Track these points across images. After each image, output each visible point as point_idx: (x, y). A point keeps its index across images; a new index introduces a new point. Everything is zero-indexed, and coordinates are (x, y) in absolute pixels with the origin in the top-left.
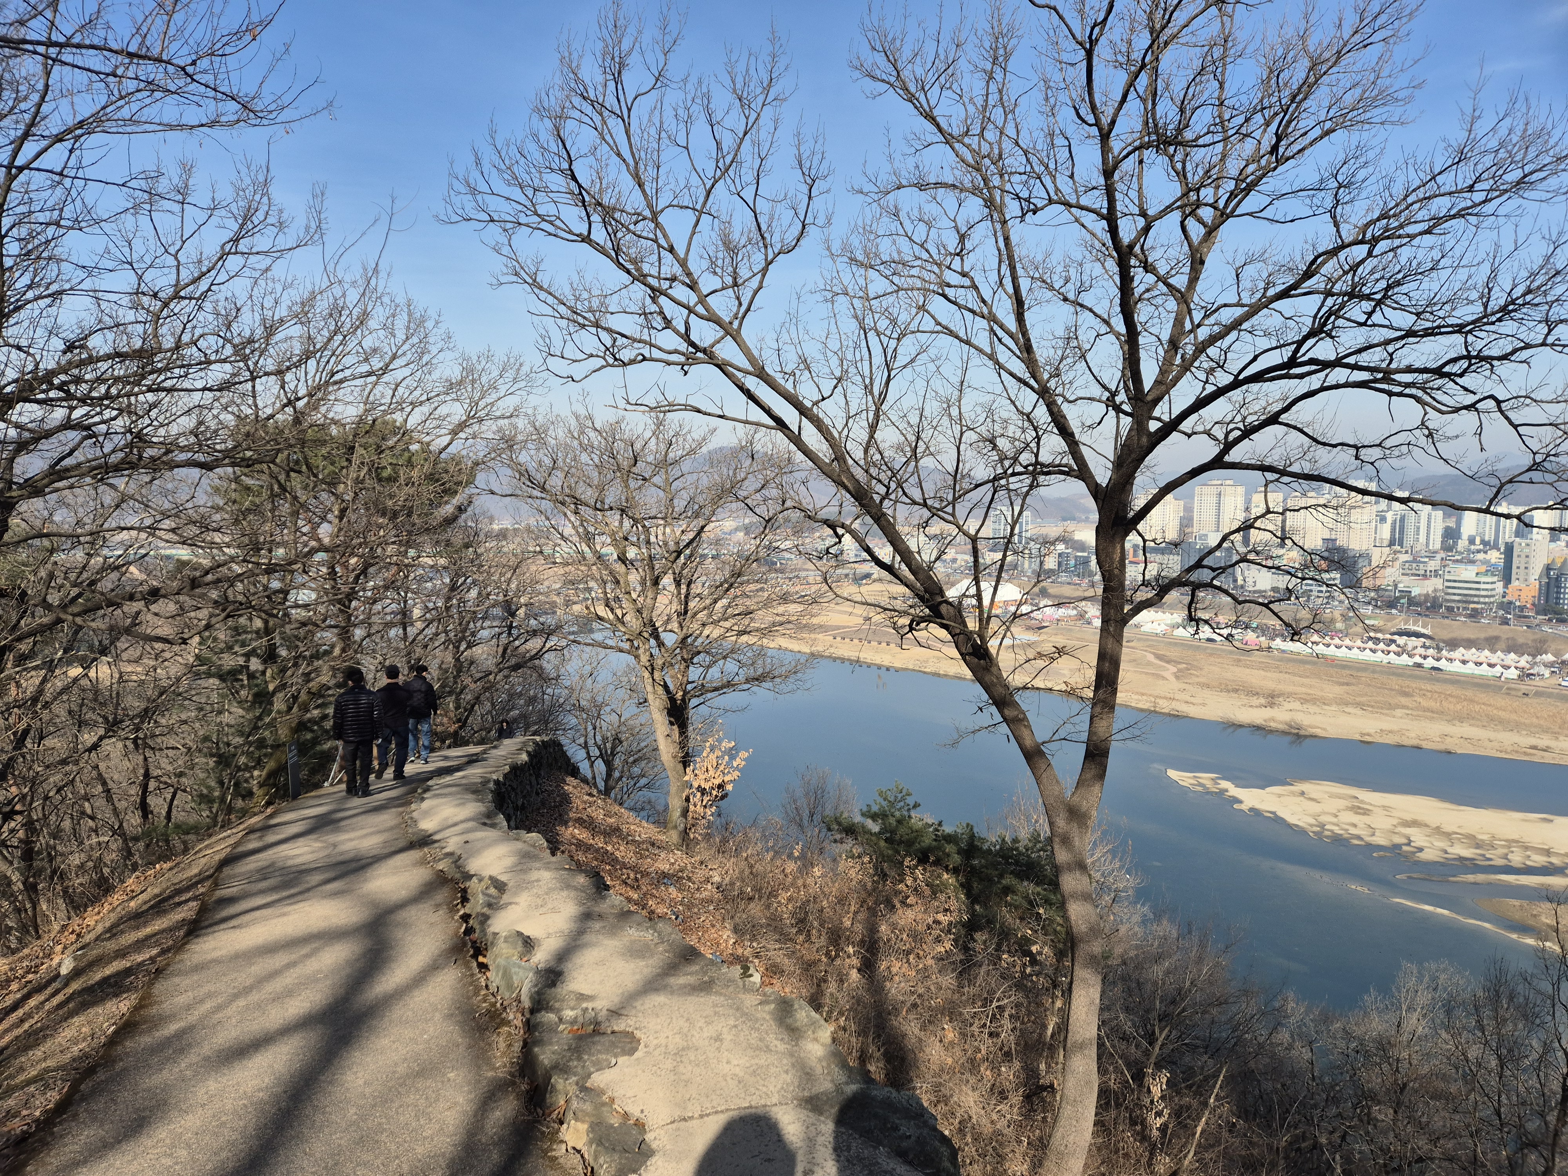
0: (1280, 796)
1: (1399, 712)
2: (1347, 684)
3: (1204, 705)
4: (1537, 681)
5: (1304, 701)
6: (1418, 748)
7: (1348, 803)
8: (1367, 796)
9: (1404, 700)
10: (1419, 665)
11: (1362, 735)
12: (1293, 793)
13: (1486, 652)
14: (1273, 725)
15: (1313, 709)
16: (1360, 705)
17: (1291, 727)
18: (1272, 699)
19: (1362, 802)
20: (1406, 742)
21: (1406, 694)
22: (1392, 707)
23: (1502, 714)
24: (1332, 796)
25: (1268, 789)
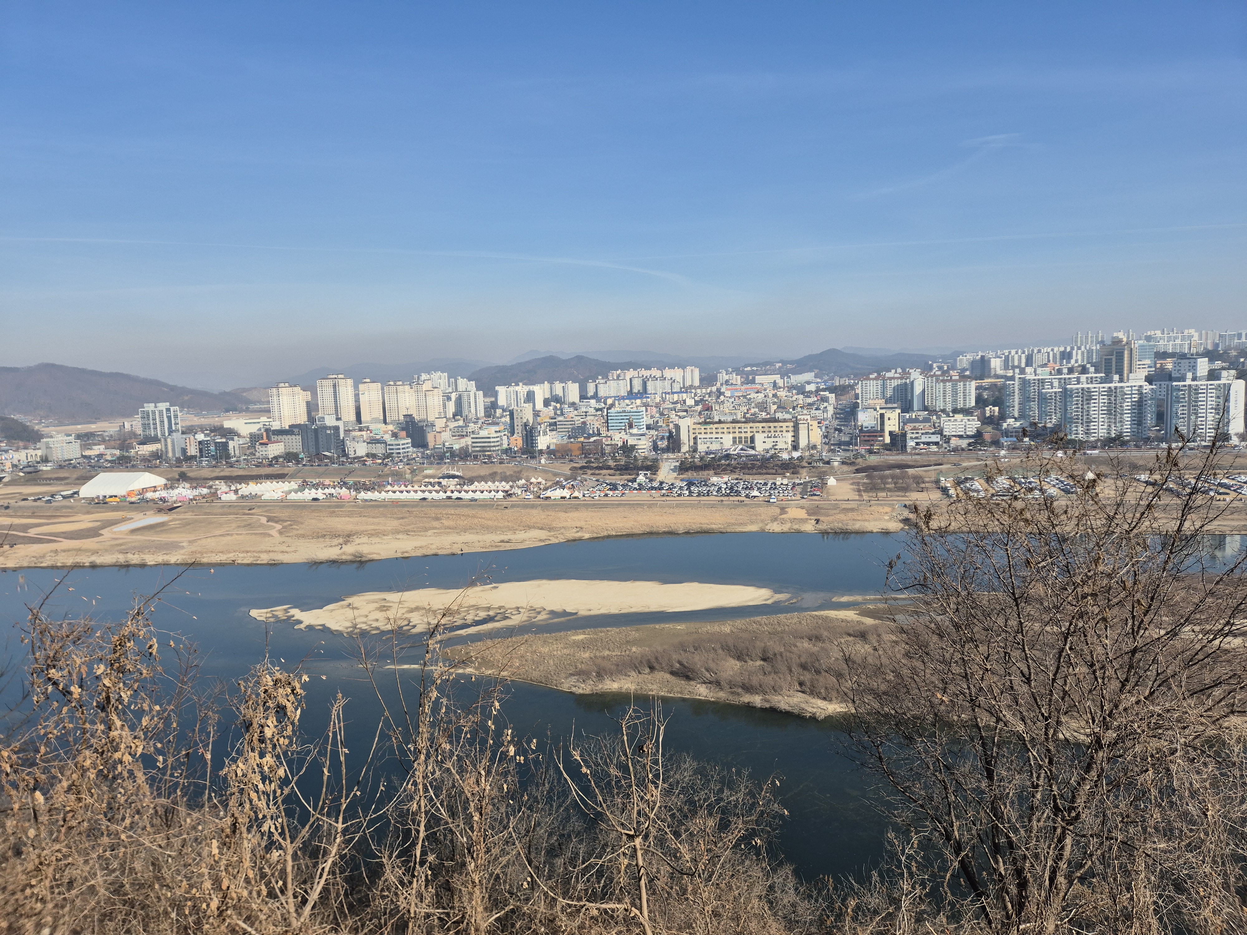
0: (332, 611)
1: (430, 532)
2: (402, 518)
3: (295, 551)
4: (514, 498)
5: (371, 535)
6: (436, 555)
7: (377, 605)
8: (393, 597)
9: (435, 524)
10: (449, 498)
11: (403, 552)
12: (342, 607)
13: (490, 483)
14: (344, 557)
15: (375, 540)
16: (407, 532)
17: (356, 556)
18: (348, 537)
19: (389, 602)
20: (430, 552)
21: (437, 519)
22: (426, 529)
23: (490, 523)
24: (369, 602)
25: (325, 608)
